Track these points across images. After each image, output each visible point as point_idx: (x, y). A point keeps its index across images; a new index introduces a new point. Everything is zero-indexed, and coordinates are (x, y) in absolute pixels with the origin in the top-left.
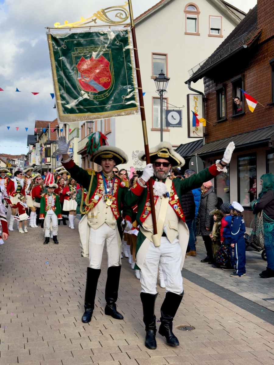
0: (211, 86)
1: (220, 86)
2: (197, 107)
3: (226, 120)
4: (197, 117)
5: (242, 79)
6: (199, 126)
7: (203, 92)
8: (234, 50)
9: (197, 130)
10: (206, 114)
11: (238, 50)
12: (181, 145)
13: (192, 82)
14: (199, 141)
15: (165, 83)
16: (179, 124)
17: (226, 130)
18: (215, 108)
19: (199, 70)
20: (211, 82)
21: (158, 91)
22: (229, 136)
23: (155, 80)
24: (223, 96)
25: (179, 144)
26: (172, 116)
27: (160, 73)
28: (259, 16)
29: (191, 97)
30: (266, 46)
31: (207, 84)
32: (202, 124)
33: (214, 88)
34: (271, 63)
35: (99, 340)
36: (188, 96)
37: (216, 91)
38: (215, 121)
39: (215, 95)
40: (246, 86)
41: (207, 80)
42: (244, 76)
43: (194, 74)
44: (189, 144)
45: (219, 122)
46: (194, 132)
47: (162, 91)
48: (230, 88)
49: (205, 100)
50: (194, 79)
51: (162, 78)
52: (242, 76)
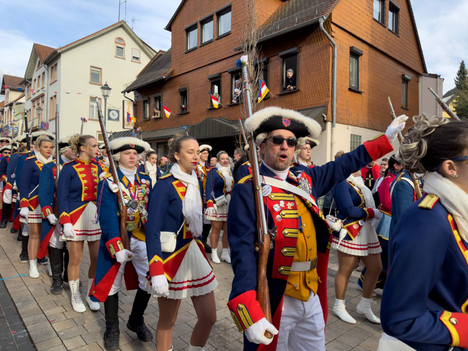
0: (139, 97)
1: (146, 98)
2: (130, 109)
3: (150, 120)
4: (130, 116)
5: (161, 96)
6: (131, 121)
7: (134, 101)
8: (157, 78)
9: (129, 124)
10: (136, 115)
12: (115, 133)
14: (128, 131)
15: (108, 91)
16: (118, 119)
17: (150, 126)
18: (142, 111)
19: (131, 85)
20: (139, 94)
21: (103, 95)
22: (151, 130)
23: (101, 88)
24: (148, 105)
25: (113, 132)
26: (113, 114)
27: (105, 83)
28: (172, 60)
29: (125, 102)
31: (137, 95)
32: (133, 120)
33: (141, 99)
34: (179, 90)
36: (123, 101)
37: (143, 101)
38: (142, 120)
39: (142, 104)
40: (163, 101)
41: (136, 93)
42: (162, 95)
43: (128, 87)
45: (144, 121)
46: (127, 125)
47: (106, 96)
48: (152, 101)
49: (135, 105)
50: (128, 91)
51: (106, 87)
52: (160, 94)
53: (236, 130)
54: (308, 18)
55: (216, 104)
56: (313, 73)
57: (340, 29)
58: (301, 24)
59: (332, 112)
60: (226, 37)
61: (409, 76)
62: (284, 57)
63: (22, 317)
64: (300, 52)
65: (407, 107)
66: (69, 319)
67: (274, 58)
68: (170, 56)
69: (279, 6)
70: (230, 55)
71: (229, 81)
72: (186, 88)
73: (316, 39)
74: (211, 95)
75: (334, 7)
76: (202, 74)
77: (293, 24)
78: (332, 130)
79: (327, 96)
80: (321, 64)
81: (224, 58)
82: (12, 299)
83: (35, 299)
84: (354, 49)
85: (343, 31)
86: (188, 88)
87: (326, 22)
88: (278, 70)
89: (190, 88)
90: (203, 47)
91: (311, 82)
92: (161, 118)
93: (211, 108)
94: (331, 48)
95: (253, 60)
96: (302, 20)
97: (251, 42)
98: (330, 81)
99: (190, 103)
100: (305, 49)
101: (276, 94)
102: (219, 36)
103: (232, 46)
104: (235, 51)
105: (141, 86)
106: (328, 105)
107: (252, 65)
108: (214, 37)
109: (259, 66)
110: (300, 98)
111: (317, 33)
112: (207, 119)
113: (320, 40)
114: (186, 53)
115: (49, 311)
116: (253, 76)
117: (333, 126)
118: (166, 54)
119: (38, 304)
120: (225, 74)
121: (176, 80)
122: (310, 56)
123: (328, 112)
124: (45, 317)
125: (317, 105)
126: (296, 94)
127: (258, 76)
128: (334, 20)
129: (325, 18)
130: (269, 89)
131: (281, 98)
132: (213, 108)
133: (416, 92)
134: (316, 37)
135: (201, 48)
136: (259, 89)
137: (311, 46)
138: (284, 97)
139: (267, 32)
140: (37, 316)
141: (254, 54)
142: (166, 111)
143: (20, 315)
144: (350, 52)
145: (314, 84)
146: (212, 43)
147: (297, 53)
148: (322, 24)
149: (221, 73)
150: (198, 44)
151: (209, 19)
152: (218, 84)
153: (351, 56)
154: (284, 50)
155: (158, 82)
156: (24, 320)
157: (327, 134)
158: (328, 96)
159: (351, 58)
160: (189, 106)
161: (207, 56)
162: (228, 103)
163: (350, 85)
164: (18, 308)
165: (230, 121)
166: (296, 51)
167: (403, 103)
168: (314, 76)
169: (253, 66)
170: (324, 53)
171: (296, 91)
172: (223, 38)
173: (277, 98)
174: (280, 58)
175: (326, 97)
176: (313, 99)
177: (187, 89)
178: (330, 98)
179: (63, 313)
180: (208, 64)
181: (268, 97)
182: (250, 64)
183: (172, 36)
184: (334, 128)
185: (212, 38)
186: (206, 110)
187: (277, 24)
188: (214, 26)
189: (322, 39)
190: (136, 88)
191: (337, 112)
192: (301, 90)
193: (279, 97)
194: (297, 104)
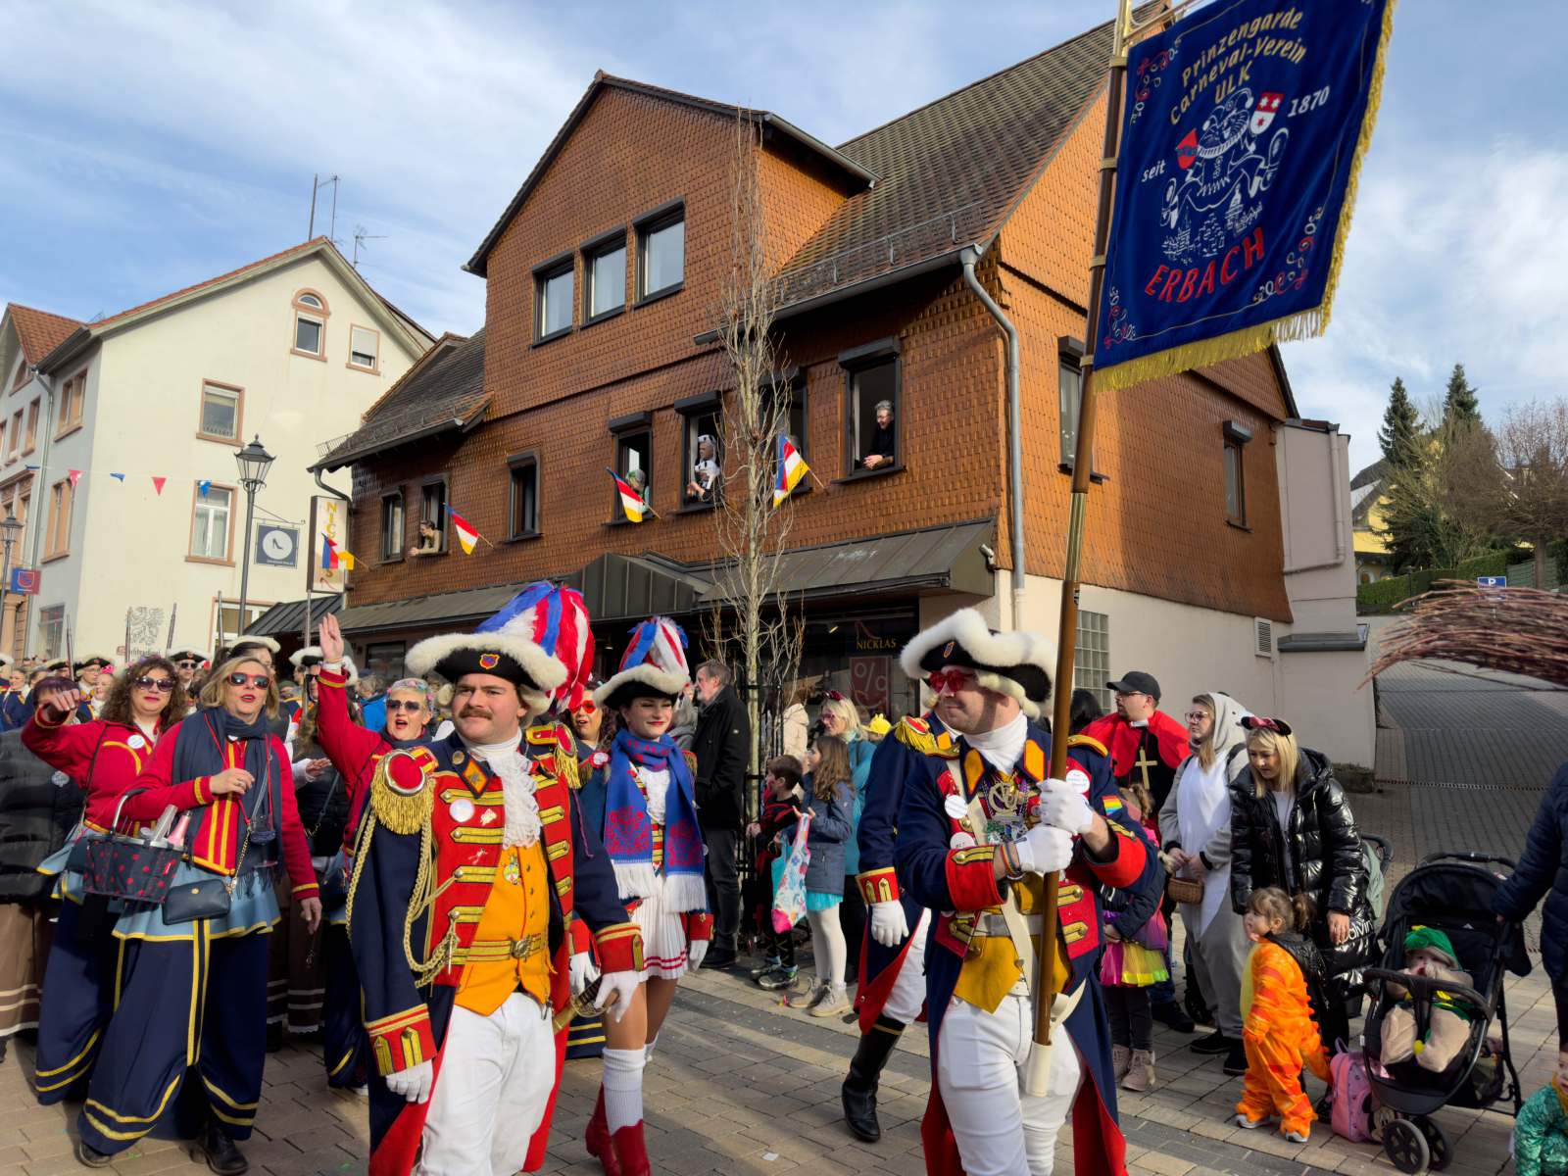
0: (368, 485)
2: (334, 525)
3: (403, 561)
5: (446, 483)
6: (336, 567)
7: (351, 497)
9: (331, 575)
10: (355, 545)
11: (442, 428)
12: (279, 605)
13: (325, 472)
14: (326, 598)
15: (262, 464)
16: (291, 560)
17: (404, 583)
18: (379, 534)
19: (342, 448)
20: (369, 476)
21: (244, 480)
22: (406, 596)
23: (237, 456)
24: (398, 510)
25: (274, 601)
26: (275, 541)
27: (252, 440)
28: (488, 368)
29: (320, 502)
30: (500, 428)
31: (362, 479)
32: (346, 563)
34: (509, 464)
36: (314, 500)
37: (384, 498)
38: (377, 561)
39: (379, 506)
40: (453, 499)
41: (360, 471)
42: (450, 478)
43: (333, 453)
44: (303, 602)
45: (384, 565)
46: (322, 579)
47: (255, 482)
48: (416, 497)
49: (355, 512)
50: (335, 464)
51: (256, 454)
52: (444, 476)
53: (701, 594)
54: (925, 248)
55: (634, 508)
56: (946, 418)
57: (1025, 285)
58: (906, 267)
59: (1012, 539)
60: (669, 300)
61: (1242, 425)
62: (853, 367)
64: (904, 351)
65: (1244, 523)
67: (823, 367)
68: (482, 352)
69: (833, 210)
70: (680, 358)
71: (677, 435)
72: (533, 457)
73: (952, 313)
74: (618, 479)
75: (1005, 219)
76: (587, 412)
77: (880, 266)
78: (1014, 597)
79: (995, 489)
80: (972, 389)
81: (661, 364)
84: (1071, 344)
85: (1035, 290)
86: (541, 456)
87: (982, 263)
88: (835, 407)
89: (548, 457)
90: (594, 328)
91: (942, 446)
92: (442, 555)
93: (618, 522)
94: (1000, 342)
95: (757, 377)
96: (909, 254)
97: (752, 322)
98: (1003, 442)
99: (545, 507)
100: (921, 342)
101: (831, 480)
102: (645, 298)
103: (690, 326)
104: (697, 344)
105: (380, 449)
106: (997, 520)
107: (753, 391)
108: (627, 300)
109: (776, 393)
110: (908, 495)
111: (957, 295)
112: (602, 558)
113: (964, 317)
114: (535, 347)
116: (755, 425)
117: (1015, 584)
118: (466, 348)
120: (663, 413)
121: (499, 431)
122: (937, 364)
123: (999, 538)
125: (965, 516)
126: (897, 482)
127: (773, 426)
128: (1005, 259)
129: (980, 250)
130: (808, 464)
131: (847, 492)
132: (622, 521)
133: (1271, 476)
134: (952, 308)
135: (586, 331)
136: (778, 466)
137: (937, 335)
138: (859, 488)
139: (800, 288)
141: (761, 359)
142: (462, 533)
144: (1060, 354)
145: (952, 451)
146: (624, 317)
147: (896, 355)
148: (970, 269)
149: (652, 412)
150: (575, 320)
151: (611, 243)
152: (642, 444)
153: (1062, 366)
154: (854, 346)
155: (438, 438)
157: (1000, 611)
158: (997, 491)
159: (1063, 370)
160: (540, 515)
161: (604, 358)
162: (676, 508)
163: (1063, 457)
165: (681, 565)
166: (891, 347)
167: (1232, 511)
168: (949, 426)
169: (756, 395)
170: (980, 356)
172: (659, 304)
173: (834, 492)
174: (840, 369)
175: (992, 494)
176: (949, 498)
177: (538, 462)
178: (1004, 495)
180: (608, 381)
181: (806, 488)
182: (749, 387)
183: (488, 292)
184: (1019, 591)
185: (621, 302)
186: (599, 529)
187: (828, 265)
188: (628, 265)
189: (972, 315)
190: (359, 456)
191: (1026, 540)
192: (911, 469)
193: (842, 488)
194: (901, 512)
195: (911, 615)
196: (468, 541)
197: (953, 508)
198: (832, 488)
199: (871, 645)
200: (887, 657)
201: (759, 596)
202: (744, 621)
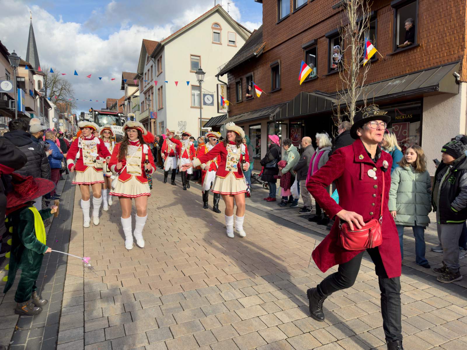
0: (232, 79)
2: (223, 92)
3: (242, 102)
4: (223, 99)
5: (253, 75)
6: (224, 105)
7: (227, 83)
8: (248, 56)
9: (223, 108)
10: (229, 98)
11: (250, 57)
12: (212, 118)
13: (220, 76)
14: (224, 115)
15: (203, 75)
16: (212, 104)
17: (242, 108)
18: (235, 94)
19: (224, 68)
20: (232, 77)
21: (198, 80)
23: (196, 73)
24: (240, 86)
25: (210, 118)
26: (208, 98)
27: (199, 68)
29: (219, 86)
30: (268, 54)
31: (230, 77)
32: (227, 105)
33: (234, 81)
34: (271, 66)
35: (177, 236)
36: (217, 85)
37: (236, 83)
38: (236, 102)
39: (235, 86)
40: (255, 80)
41: (229, 75)
42: (254, 73)
43: (221, 70)
44: (217, 117)
45: (237, 103)
46: (221, 109)
47: (201, 81)
48: (245, 81)
49: (228, 88)
50: (221, 74)
51: (200, 72)
52: (252, 73)
53: (334, 103)
56: (439, 21)
62: (397, 7)
63: (60, 330)
66: (108, 340)
67: (384, 9)
68: (262, 32)
70: (327, 17)
71: (326, 46)
72: (278, 63)
76: (295, 44)
79: (461, 48)
80: (452, 6)
81: (320, 21)
82: (62, 301)
83: (84, 303)
86: (280, 62)
88: (389, 25)
89: (282, 62)
90: (297, 13)
91: (437, 33)
92: (252, 98)
93: (306, 81)
99: (282, 79)
101: (386, 54)
103: (331, 5)
104: (334, 9)
105: (234, 67)
106: (462, 61)
107: (354, 13)
109: (364, 14)
110: (420, 56)
112: (300, 94)
114: (278, 23)
115: (91, 324)
116: (356, 28)
119: (84, 312)
120: (321, 39)
123: (463, 68)
124: (83, 334)
125: (446, 62)
126: (415, 51)
127: (363, 27)
130: (377, 49)
131: (393, 58)
135: (294, 15)
138: (398, 56)
140: (75, 331)
142: (257, 91)
143: (59, 327)
145: (441, 34)
146: (307, 6)
149: (317, 39)
150: (291, 11)
152: (314, 51)
155: (249, 60)
156: (59, 335)
157: (461, 100)
160: (281, 82)
161: (300, 23)
162: (326, 73)
164: (62, 315)
165: (328, 94)
168: (440, 24)
171: (413, 47)
173: (387, 59)
174: (392, 8)
175: (460, 50)
176: (439, 55)
177: (280, 64)
179: (104, 329)
180: (302, 31)
181: (376, 59)
183: (263, 8)
190: (229, 70)
192: (422, 45)
193: (391, 57)
194: (417, 63)
195: (420, 105)
196: (259, 93)
197: (441, 59)
198: (386, 58)
199: (402, 117)
200: (407, 123)
201: (356, 98)
202: (349, 107)
